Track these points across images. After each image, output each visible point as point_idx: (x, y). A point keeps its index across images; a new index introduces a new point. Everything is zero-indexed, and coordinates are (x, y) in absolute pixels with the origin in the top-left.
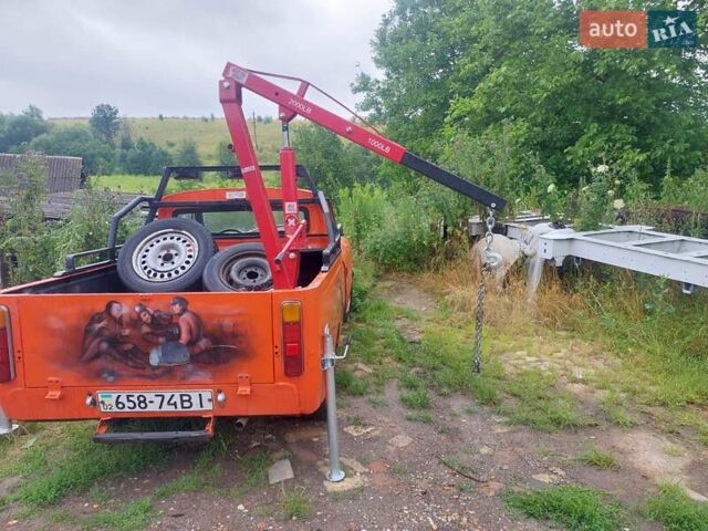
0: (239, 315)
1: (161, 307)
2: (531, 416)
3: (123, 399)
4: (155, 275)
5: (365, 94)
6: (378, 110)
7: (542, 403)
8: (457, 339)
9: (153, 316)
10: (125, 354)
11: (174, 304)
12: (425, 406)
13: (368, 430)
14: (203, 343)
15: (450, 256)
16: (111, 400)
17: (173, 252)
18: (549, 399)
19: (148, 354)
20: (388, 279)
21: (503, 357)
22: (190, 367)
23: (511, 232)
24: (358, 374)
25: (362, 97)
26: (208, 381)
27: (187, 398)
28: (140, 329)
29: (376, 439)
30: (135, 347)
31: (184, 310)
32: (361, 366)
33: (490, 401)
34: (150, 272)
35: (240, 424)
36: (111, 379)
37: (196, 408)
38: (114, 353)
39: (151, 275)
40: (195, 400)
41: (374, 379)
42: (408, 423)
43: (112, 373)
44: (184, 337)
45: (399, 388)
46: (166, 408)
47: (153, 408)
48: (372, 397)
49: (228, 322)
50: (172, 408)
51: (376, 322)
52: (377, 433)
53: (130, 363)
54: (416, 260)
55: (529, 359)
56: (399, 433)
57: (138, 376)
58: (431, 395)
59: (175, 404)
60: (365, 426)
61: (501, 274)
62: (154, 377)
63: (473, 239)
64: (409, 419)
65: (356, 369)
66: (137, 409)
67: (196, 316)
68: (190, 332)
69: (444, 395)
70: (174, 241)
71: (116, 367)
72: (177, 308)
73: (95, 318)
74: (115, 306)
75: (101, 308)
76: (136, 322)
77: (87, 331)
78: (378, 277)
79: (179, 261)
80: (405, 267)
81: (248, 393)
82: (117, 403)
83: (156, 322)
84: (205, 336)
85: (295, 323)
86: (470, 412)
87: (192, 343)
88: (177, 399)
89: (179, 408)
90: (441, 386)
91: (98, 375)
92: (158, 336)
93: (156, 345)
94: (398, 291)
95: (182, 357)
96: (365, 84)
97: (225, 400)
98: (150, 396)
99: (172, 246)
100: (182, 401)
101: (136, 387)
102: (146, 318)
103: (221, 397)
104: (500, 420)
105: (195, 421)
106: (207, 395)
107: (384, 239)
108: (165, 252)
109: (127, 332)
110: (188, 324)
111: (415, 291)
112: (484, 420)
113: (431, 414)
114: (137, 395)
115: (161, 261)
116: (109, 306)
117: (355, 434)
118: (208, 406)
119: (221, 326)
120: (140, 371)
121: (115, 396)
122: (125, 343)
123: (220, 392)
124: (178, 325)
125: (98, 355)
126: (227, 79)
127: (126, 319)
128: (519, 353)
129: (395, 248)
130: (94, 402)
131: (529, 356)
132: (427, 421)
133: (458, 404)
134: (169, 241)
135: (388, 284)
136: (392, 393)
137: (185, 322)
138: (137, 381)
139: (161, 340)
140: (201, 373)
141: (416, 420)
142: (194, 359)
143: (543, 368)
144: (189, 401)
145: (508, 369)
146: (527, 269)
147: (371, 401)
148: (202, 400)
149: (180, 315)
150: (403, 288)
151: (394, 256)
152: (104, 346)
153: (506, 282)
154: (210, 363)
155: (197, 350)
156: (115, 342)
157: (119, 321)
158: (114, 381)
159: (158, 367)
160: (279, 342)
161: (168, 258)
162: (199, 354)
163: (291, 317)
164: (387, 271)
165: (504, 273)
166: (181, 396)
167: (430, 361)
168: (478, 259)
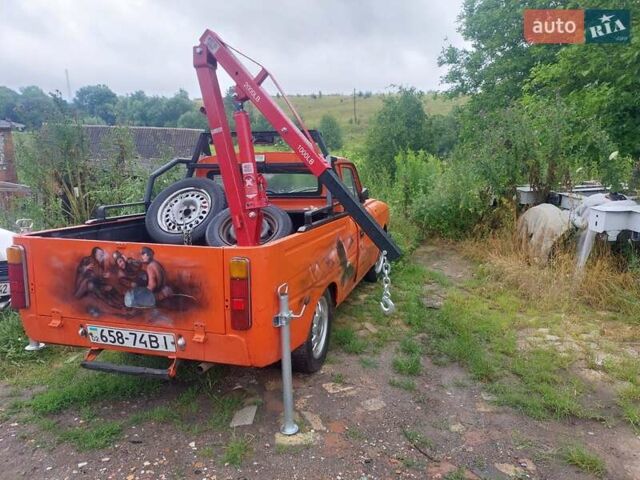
0: (194, 267)
1: (132, 255)
2: (525, 399)
3: (106, 333)
4: (174, 227)
5: (451, 65)
6: (462, 81)
7: (544, 387)
8: (477, 309)
9: (126, 263)
10: (106, 295)
11: (143, 253)
12: (413, 372)
13: (345, 389)
14: (166, 291)
15: (495, 225)
16: (96, 332)
17: (192, 208)
18: (555, 382)
19: (124, 296)
20: (431, 244)
21: (521, 333)
22: (156, 311)
23: (565, 202)
24: (362, 333)
25: (447, 69)
26: (170, 325)
27: (153, 339)
28: (117, 273)
29: (350, 399)
30: (113, 289)
31: (151, 260)
32: (367, 325)
33: (486, 377)
34: (170, 224)
35: (201, 369)
36: (96, 315)
37: (162, 348)
38: (98, 292)
39: (171, 227)
40: (161, 341)
41: (375, 339)
42: (389, 388)
43: (97, 310)
44: (151, 284)
45: (397, 351)
46: (139, 345)
47: (129, 344)
48: (364, 357)
49: (185, 273)
50: (143, 346)
51: (404, 284)
52: (353, 393)
53: (110, 303)
54: (462, 227)
55: (549, 337)
56: (374, 397)
57: (116, 314)
58: (425, 363)
59: (145, 343)
60: (345, 384)
61: (547, 245)
62: (128, 317)
63: (521, 209)
64: (392, 384)
65: (362, 328)
66: (117, 343)
67: (161, 266)
68: (156, 279)
69: (438, 364)
70: (194, 198)
71: (100, 305)
72: (145, 258)
73: (83, 261)
74: (99, 251)
75: (88, 252)
76: (114, 267)
77: (79, 272)
78: (421, 242)
79: (194, 216)
80: (449, 233)
81: (201, 340)
82: (102, 336)
83: (129, 267)
84: (168, 285)
85: (241, 279)
86: (459, 386)
87: (157, 290)
88: (146, 338)
89: (149, 347)
90: (440, 355)
91: (87, 310)
92: (131, 281)
93: (129, 288)
94: (438, 256)
95: (149, 302)
96: (452, 56)
97: (185, 345)
98: (126, 334)
99: (192, 203)
100: (151, 341)
101: (116, 324)
102: (121, 264)
103: (181, 342)
104: (489, 398)
105: (162, 360)
106: (170, 338)
107: (430, 205)
108: (186, 208)
109: (107, 275)
110: (154, 273)
111: (456, 258)
112: (471, 395)
113: (417, 382)
114: (115, 331)
115: (181, 215)
116: (94, 252)
117: (331, 391)
118: (172, 348)
119: (180, 276)
120: (116, 310)
121: (100, 330)
122: (105, 285)
123: (180, 336)
124: (146, 273)
125: (86, 294)
126: (202, 45)
127: (106, 263)
128: (541, 330)
129: (440, 214)
130: (85, 333)
131: (551, 333)
132: (410, 388)
133: (451, 375)
134: (190, 198)
135: (430, 249)
136: (388, 356)
137: (151, 270)
138: (115, 319)
139: (133, 284)
140: (164, 318)
141: (398, 386)
142: (159, 304)
143: (562, 348)
144: (156, 341)
145: (522, 345)
146: (577, 243)
147: (362, 361)
148: (167, 342)
149: (148, 263)
150: (443, 254)
151: (439, 222)
152: (91, 285)
153: (552, 254)
154: (171, 310)
155: (161, 297)
156: (99, 282)
157: (101, 265)
158: (98, 317)
159: (131, 309)
160: (228, 297)
161: (187, 213)
162: (162, 301)
163: (237, 274)
164: (432, 236)
165: (550, 245)
166: (150, 336)
167: (439, 328)
168: (524, 228)
